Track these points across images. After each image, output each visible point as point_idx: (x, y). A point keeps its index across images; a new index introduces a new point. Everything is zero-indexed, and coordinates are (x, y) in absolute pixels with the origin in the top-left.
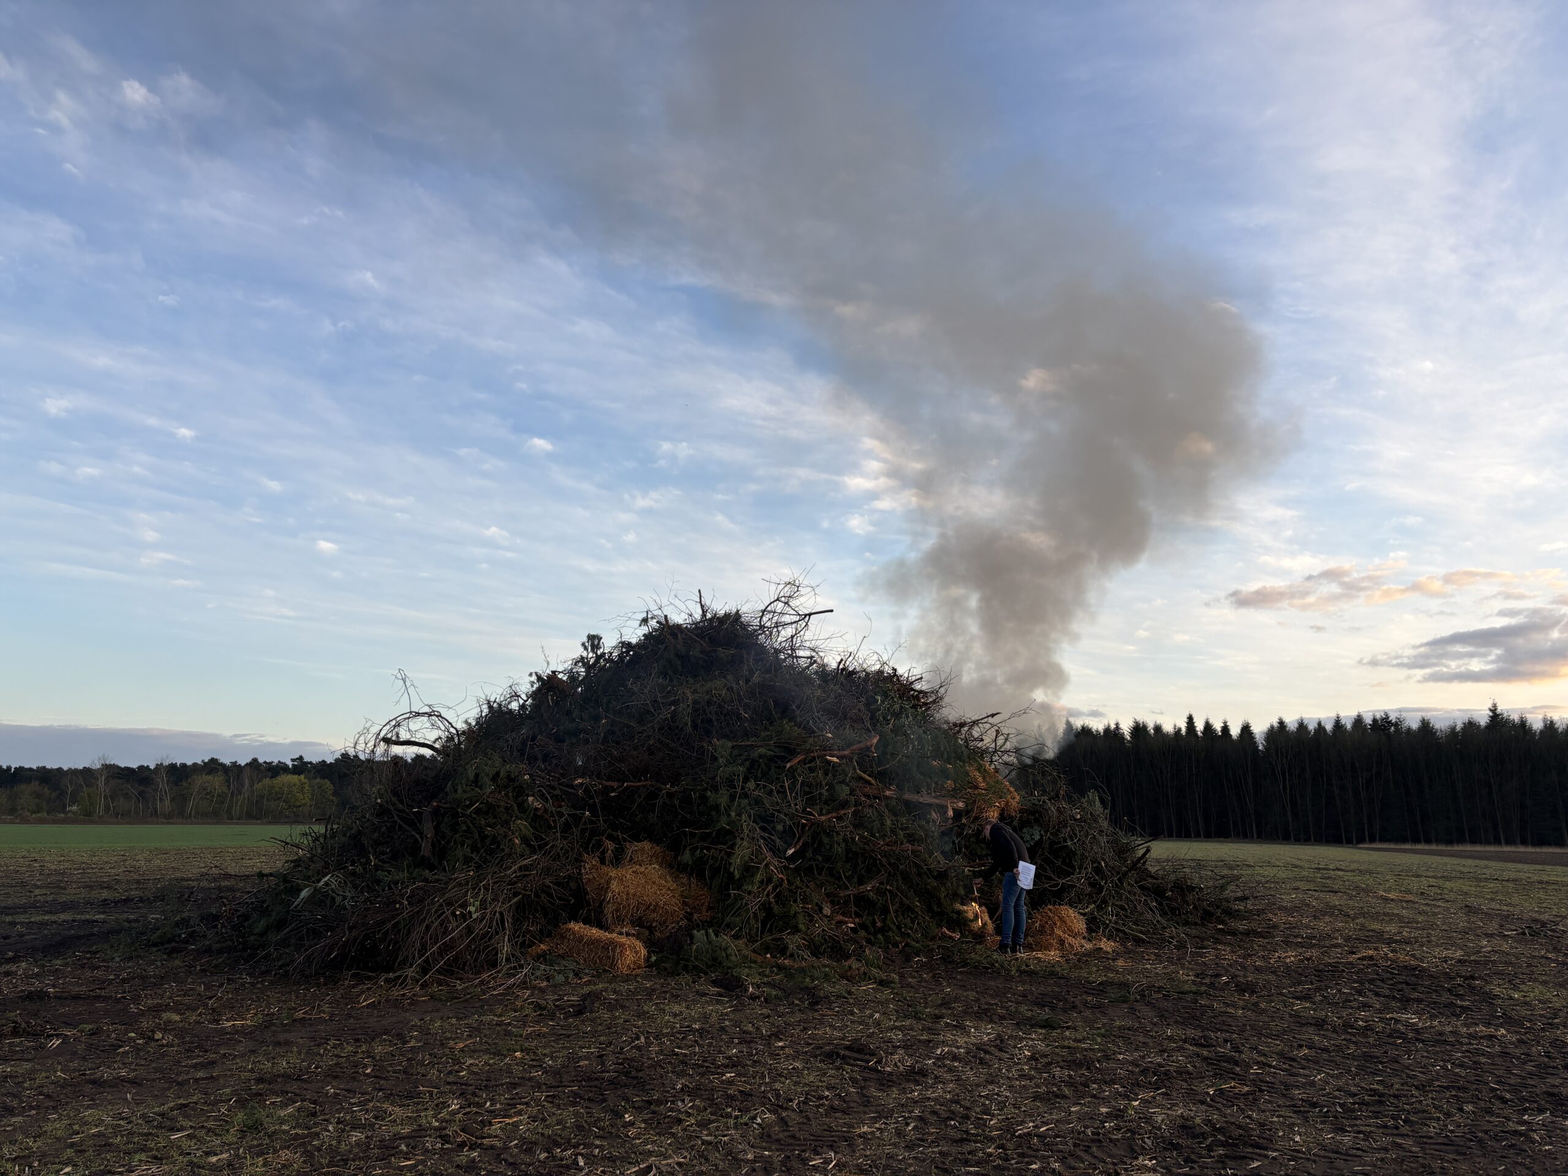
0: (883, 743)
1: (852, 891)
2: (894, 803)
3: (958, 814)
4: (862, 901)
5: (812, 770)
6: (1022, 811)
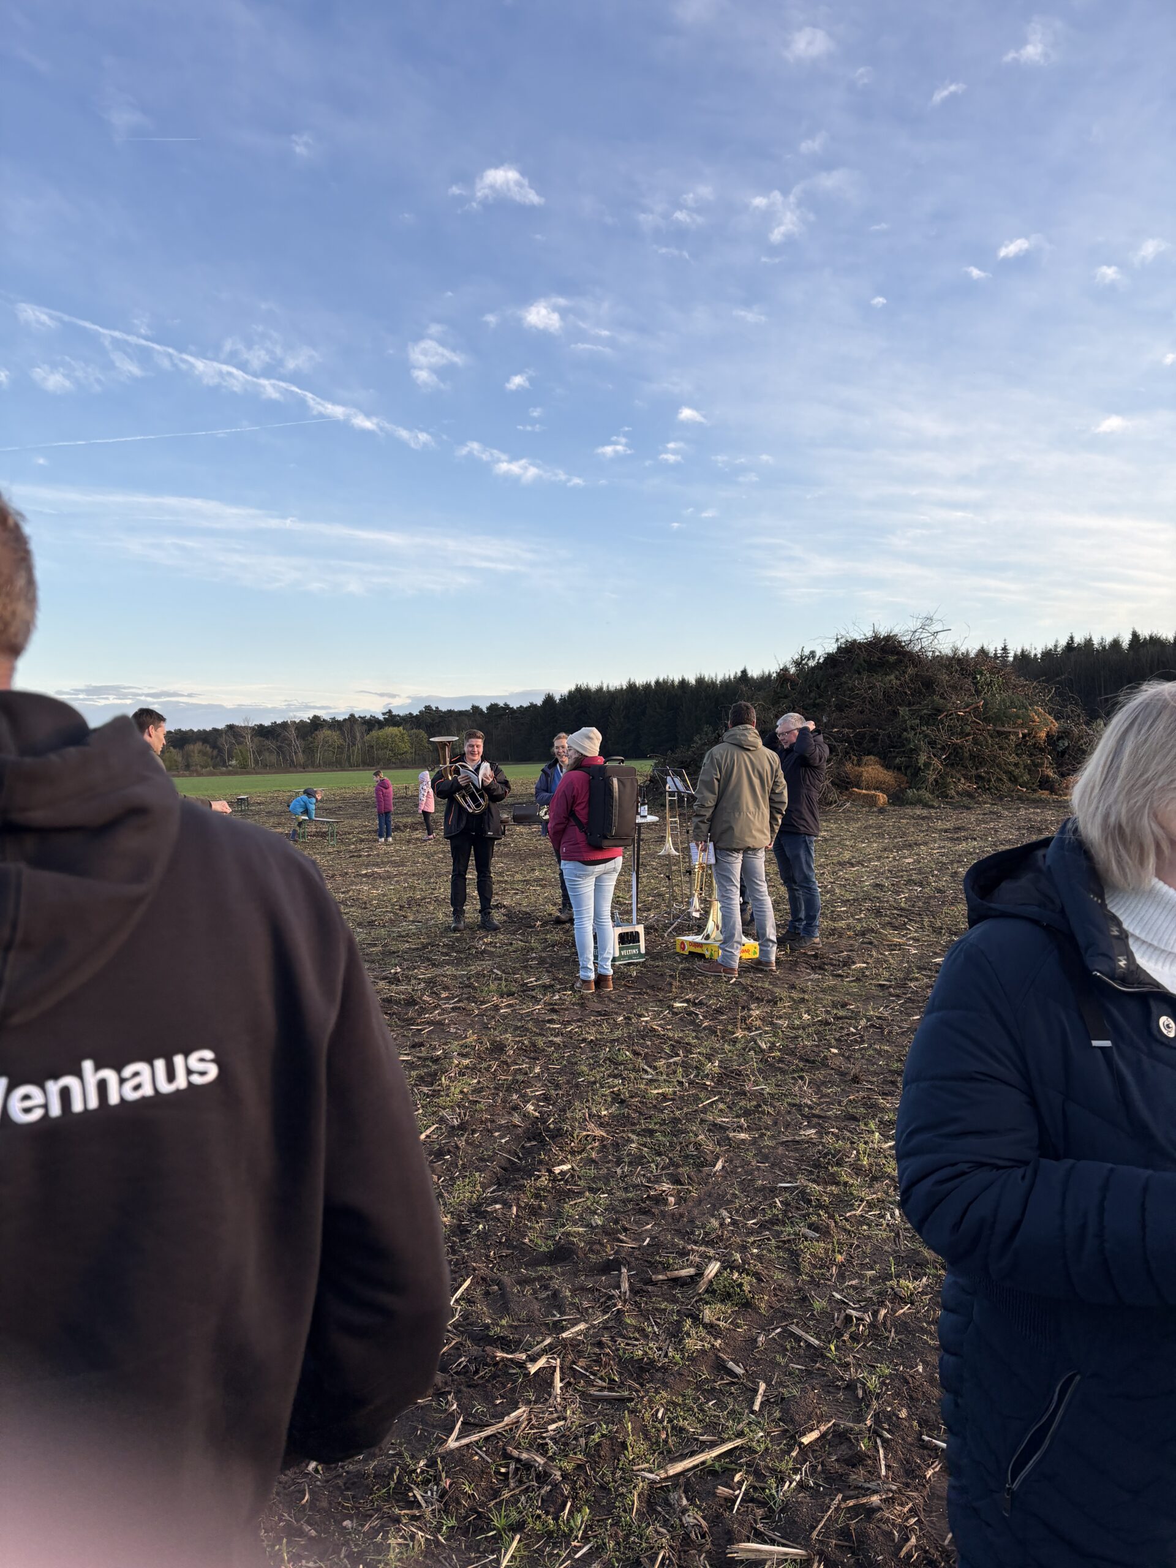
0: (985, 704)
1: (974, 772)
2: (991, 732)
3: (1024, 736)
4: (979, 777)
5: (951, 719)
6: (1058, 732)
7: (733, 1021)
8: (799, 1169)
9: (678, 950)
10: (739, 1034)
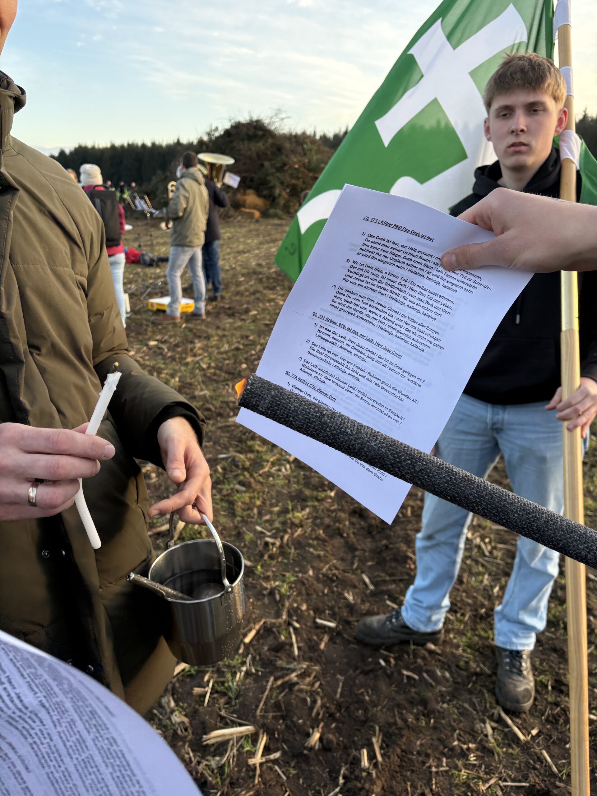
0: (309, 161)
7: (185, 351)
8: (230, 444)
9: (150, 307)
10: (189, 359)
